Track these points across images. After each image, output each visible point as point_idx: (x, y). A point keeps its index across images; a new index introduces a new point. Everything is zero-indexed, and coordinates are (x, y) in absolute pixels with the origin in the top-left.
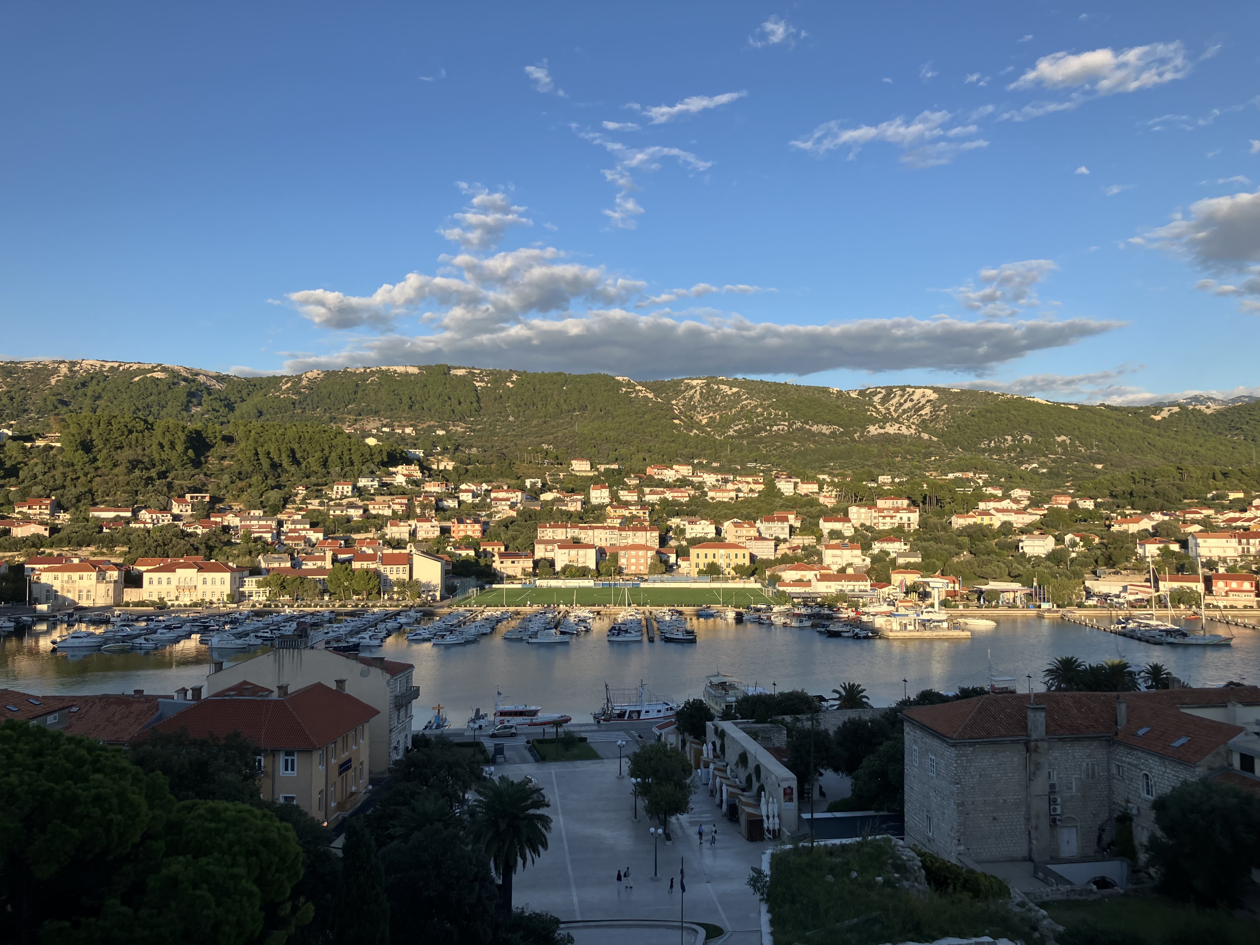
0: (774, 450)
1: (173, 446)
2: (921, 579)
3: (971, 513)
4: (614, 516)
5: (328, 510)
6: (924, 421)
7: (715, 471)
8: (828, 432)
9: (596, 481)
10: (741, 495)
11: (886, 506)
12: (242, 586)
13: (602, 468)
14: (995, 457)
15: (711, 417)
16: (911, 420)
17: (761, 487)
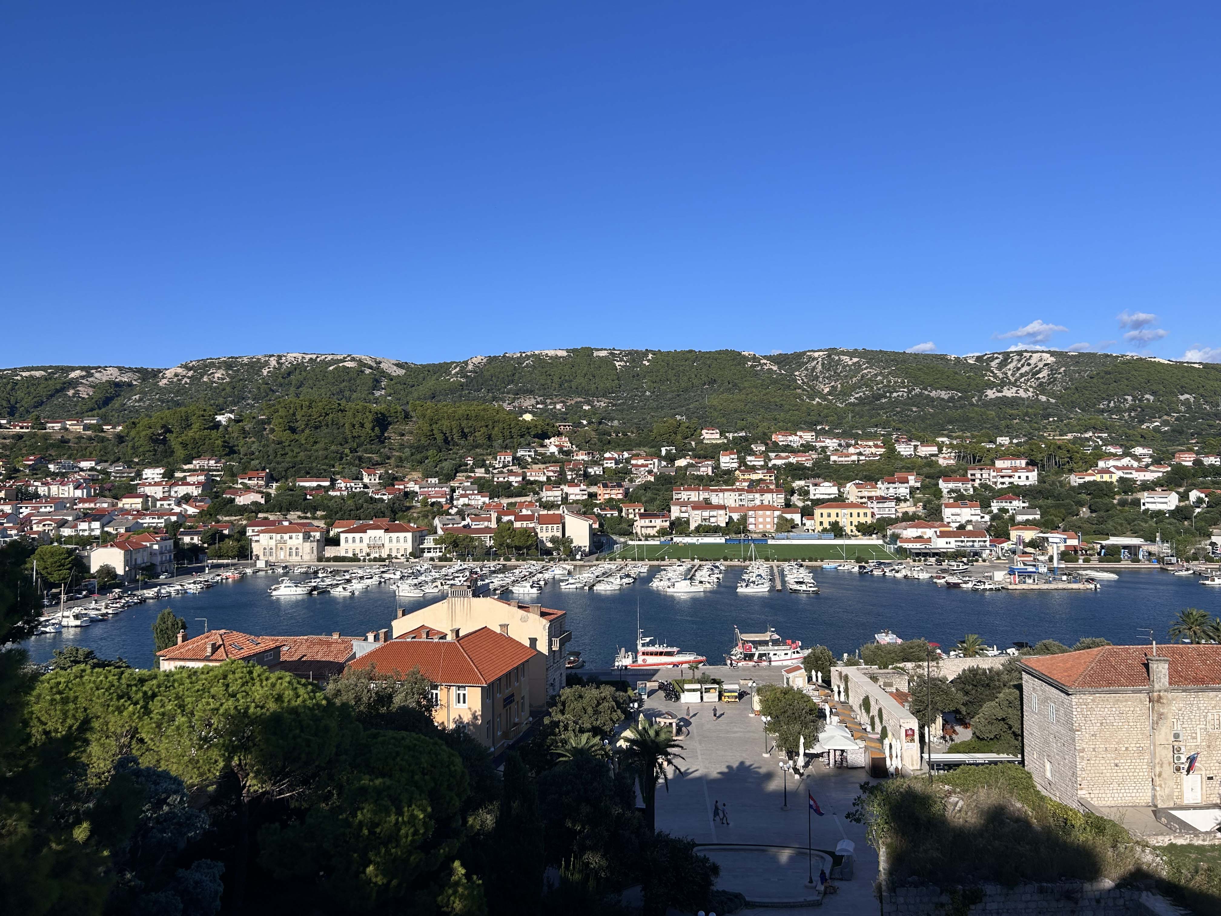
0: (894, 415)
1: (362, 425)
2: (1041, 535)
3: (1090, 471)
4: (743, 479)
5: (493, 477)
6: (1041, 384)
7: (837, 436)
8: (946, 397)
9: (726, 448)
10: (862, 458)
11: (1005, 466)
12: (422, 544)
13: (730, 436)
14: (1114, 416)
15: (833, 386)
16: (1029, 384)
17: (882, 451)
